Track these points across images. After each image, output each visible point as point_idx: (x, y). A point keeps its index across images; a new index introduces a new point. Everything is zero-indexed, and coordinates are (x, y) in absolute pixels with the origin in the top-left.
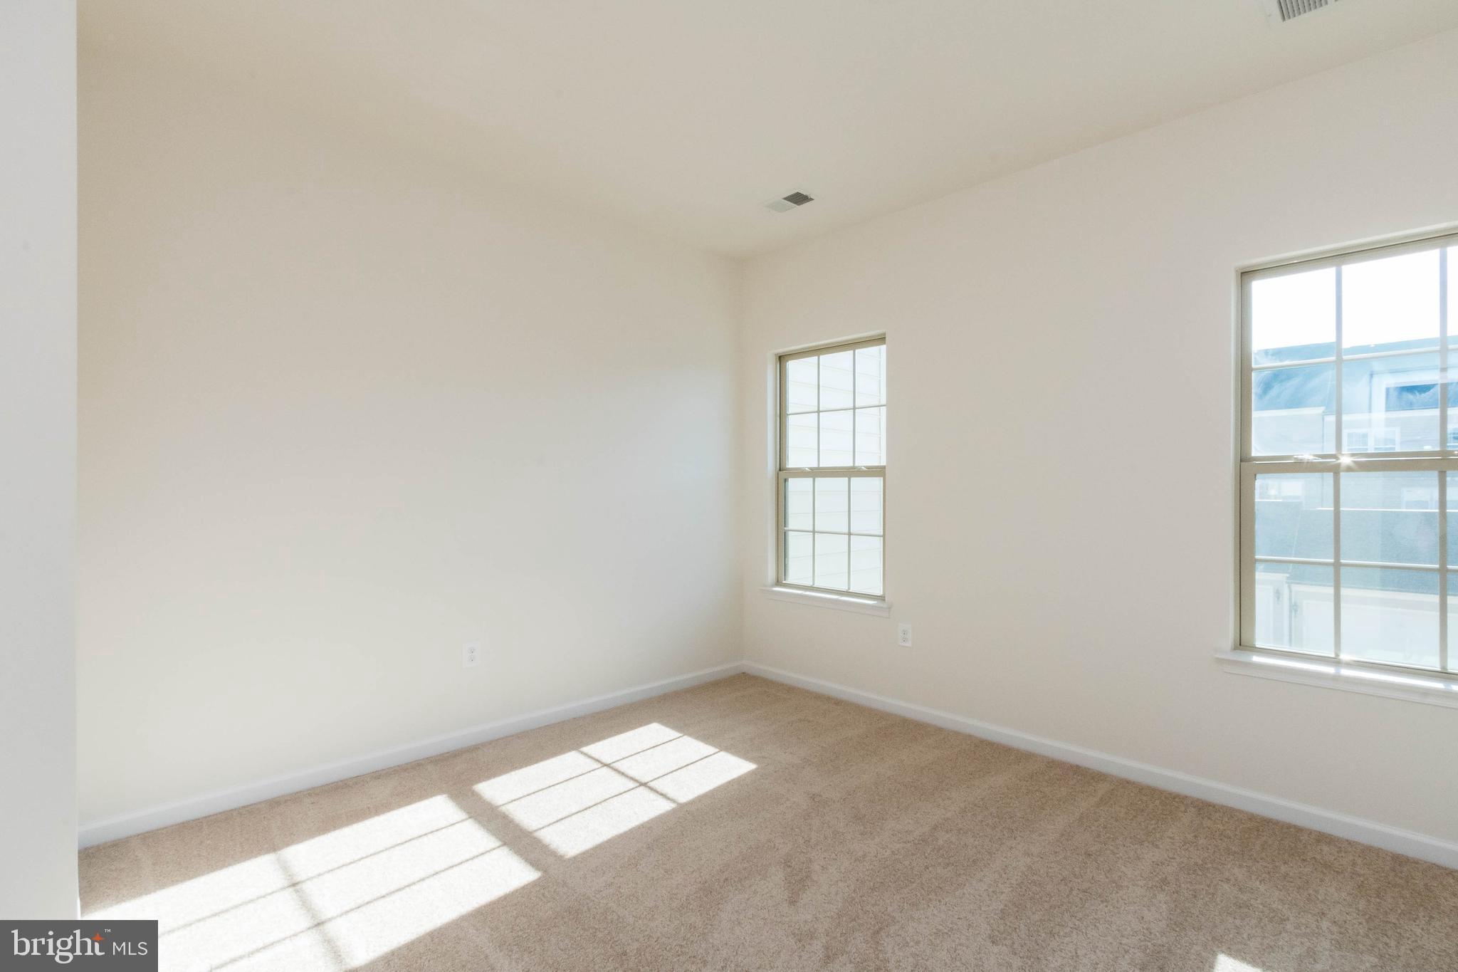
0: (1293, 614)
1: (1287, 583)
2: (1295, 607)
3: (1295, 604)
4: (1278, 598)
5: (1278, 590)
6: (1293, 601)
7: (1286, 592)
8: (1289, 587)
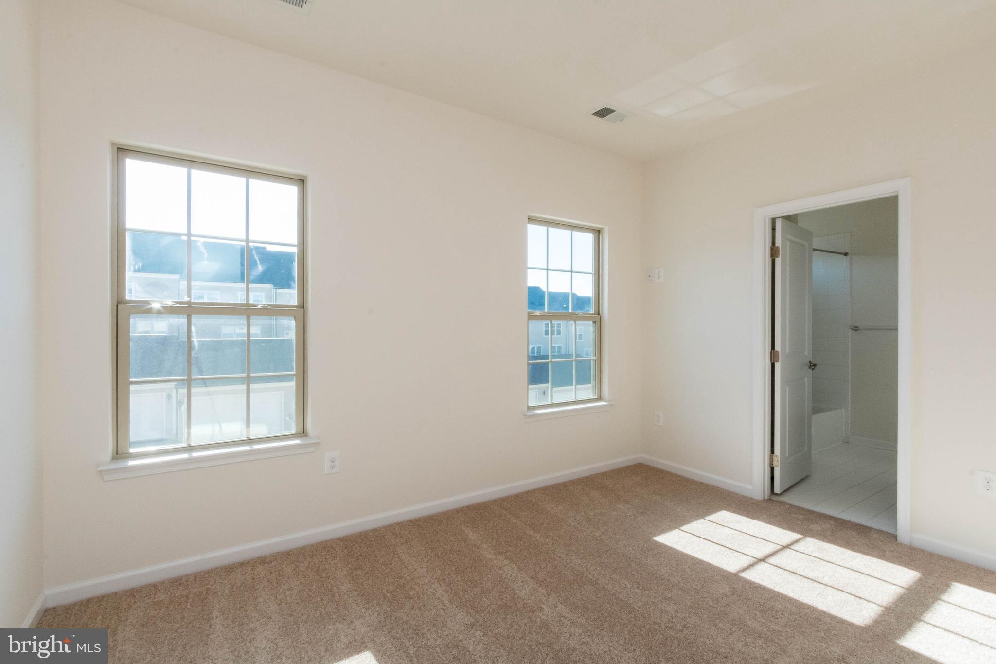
0: (179, 407)
1: (175, 388)
2: (180, 404)
3: (180, 402)
4: (169, 399)
5: (169, 394)
6: (178, 399)
7: (174, 395)
8: (177, 392)
